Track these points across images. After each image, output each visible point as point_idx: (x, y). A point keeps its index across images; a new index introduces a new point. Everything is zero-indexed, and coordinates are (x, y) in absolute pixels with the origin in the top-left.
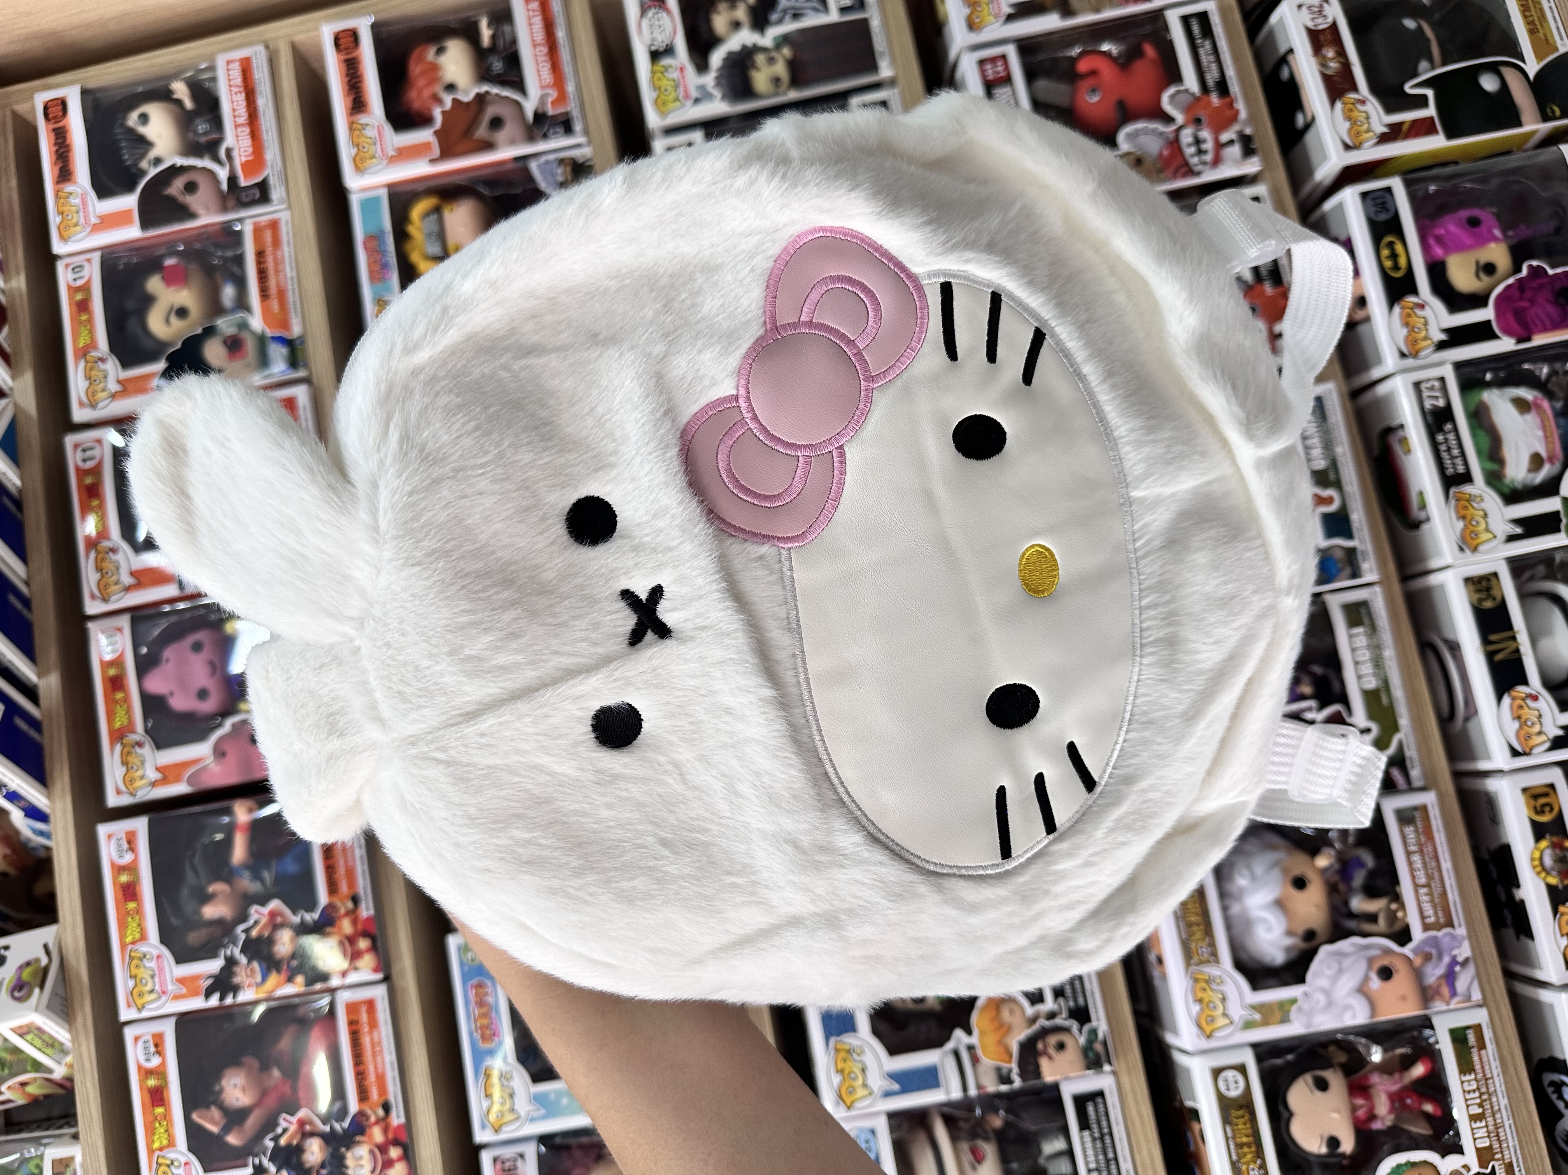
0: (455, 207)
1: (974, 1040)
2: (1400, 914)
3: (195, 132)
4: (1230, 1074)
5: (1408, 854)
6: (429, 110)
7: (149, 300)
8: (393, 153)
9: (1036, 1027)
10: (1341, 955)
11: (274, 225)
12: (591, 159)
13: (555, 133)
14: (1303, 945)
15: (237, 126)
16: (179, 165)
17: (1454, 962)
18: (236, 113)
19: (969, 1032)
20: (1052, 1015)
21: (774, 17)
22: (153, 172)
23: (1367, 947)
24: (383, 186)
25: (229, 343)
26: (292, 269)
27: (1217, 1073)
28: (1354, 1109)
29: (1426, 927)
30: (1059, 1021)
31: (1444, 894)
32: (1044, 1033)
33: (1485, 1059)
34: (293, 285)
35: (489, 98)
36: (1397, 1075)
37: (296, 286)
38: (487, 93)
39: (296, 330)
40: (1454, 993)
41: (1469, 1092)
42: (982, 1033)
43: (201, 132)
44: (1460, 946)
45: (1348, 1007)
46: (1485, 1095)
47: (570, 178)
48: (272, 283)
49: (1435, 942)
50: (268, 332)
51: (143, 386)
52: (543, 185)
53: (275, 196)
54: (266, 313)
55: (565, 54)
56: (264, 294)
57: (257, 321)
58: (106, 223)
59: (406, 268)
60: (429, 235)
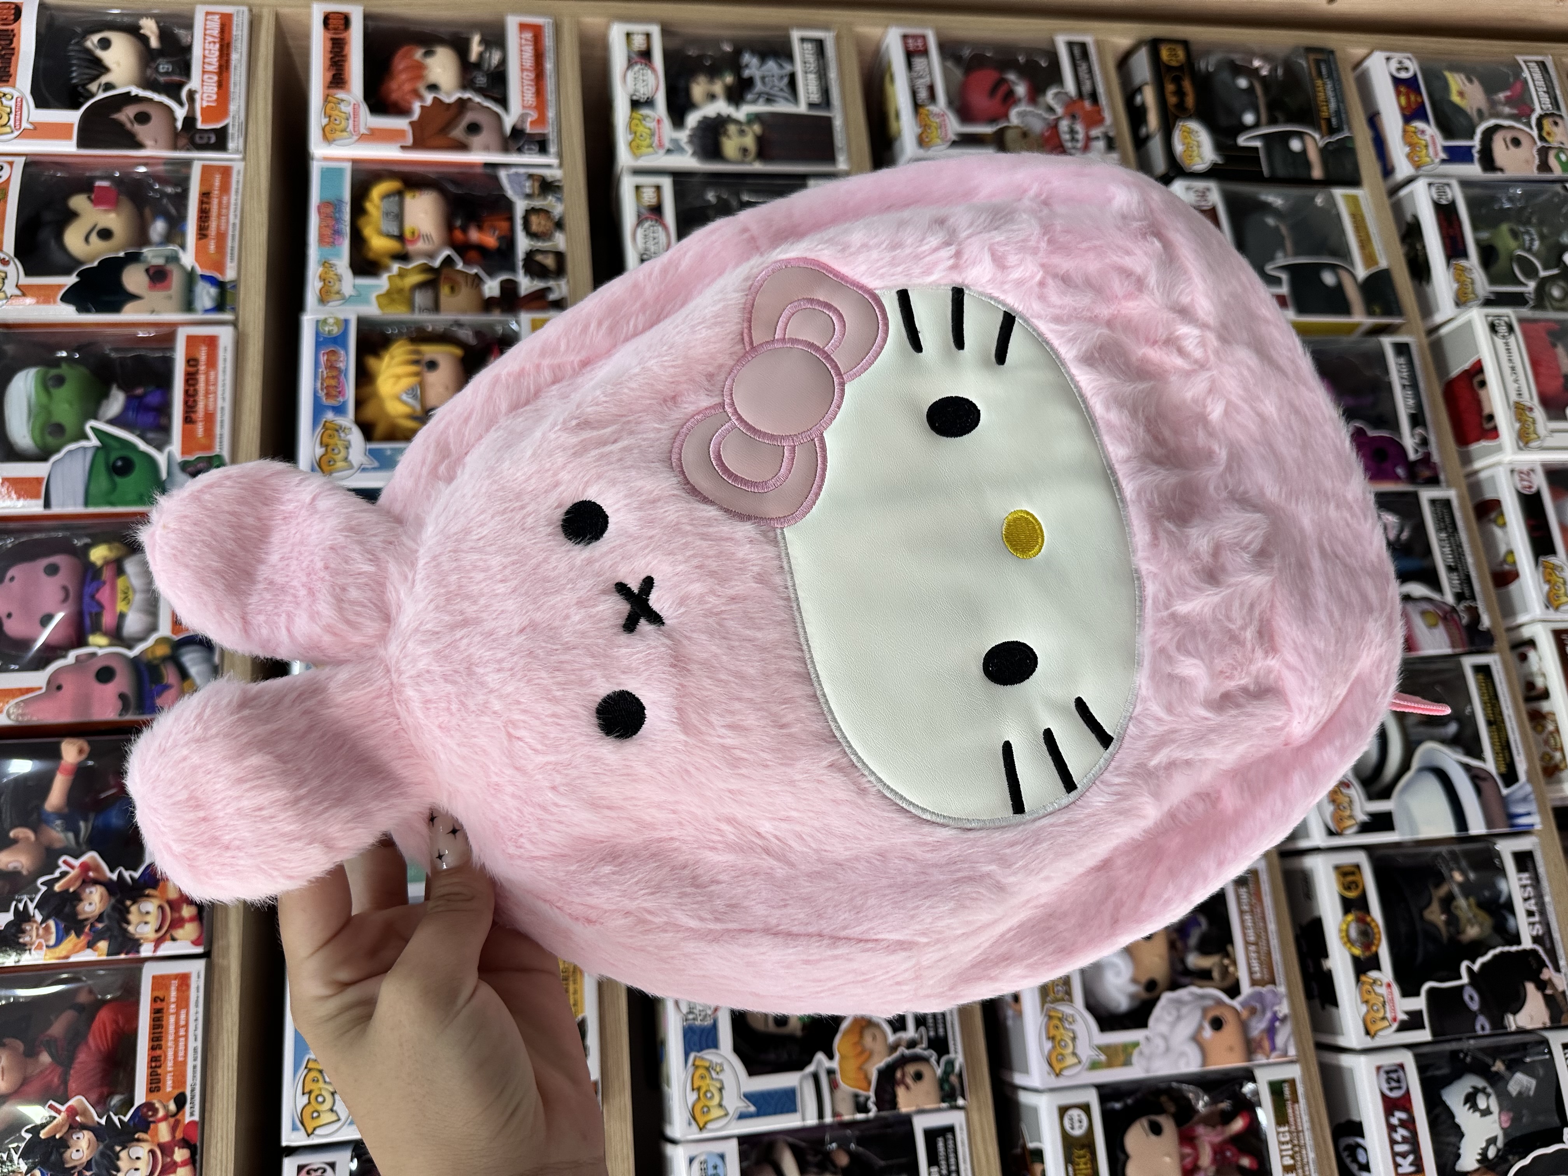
0: (417, 194)
1: (835, 1064)
2: (1231, 969)
3: (157, 69)
4: (1075, 1113)
5: (1242, 913)
6: (410, 103)
7: (72, 216)
8: (366, 132)
9: (897, 1054)
10: (1180, 1002)
11: (226, 172)
12: (559, 181)
13: (529, 149)
14: (1145, 995)
15: (204, 72)
16: (133, 94)
17: (1275, 1018)
18: (207, 60)
19: (831, 1056)
20: (912, 1044)
21: (749, 97)
22: (101, 96)
23: (1202, 997)
24: (347, 160)
25: (151, 272)
26: (236, 216)
27: (1063, 1111)
28: (1183, 1157)
29: (1254, 983)
30: (918, 1050)
31: (1269, 953)
32: (904, 1061)
33: (1297, 1112)
34: (234, 230)
35: (470, 104)
36: (1219, 1128)
37: (237, 233)
38: (469, 99)
39: (230, 274)
40: (1273, 1048)
41: (1283, 1143)
42: (842, 1058)
43: (161, 70)
44: (1280, 1003)
45: (1183, 1054)
46: (1297, 1149)
47: (537, 192)
48: (213, 224)
49: (1259, 997)
50: (199, 271)
51: (44, 295)
52: (510, 193)
53: (231, 145)
54: (200, 252)
55: (550, 84)
56: (202, 232)
57: (188, 259)
58: (39, 131)
59: (358, 240)
60: (387, 214)
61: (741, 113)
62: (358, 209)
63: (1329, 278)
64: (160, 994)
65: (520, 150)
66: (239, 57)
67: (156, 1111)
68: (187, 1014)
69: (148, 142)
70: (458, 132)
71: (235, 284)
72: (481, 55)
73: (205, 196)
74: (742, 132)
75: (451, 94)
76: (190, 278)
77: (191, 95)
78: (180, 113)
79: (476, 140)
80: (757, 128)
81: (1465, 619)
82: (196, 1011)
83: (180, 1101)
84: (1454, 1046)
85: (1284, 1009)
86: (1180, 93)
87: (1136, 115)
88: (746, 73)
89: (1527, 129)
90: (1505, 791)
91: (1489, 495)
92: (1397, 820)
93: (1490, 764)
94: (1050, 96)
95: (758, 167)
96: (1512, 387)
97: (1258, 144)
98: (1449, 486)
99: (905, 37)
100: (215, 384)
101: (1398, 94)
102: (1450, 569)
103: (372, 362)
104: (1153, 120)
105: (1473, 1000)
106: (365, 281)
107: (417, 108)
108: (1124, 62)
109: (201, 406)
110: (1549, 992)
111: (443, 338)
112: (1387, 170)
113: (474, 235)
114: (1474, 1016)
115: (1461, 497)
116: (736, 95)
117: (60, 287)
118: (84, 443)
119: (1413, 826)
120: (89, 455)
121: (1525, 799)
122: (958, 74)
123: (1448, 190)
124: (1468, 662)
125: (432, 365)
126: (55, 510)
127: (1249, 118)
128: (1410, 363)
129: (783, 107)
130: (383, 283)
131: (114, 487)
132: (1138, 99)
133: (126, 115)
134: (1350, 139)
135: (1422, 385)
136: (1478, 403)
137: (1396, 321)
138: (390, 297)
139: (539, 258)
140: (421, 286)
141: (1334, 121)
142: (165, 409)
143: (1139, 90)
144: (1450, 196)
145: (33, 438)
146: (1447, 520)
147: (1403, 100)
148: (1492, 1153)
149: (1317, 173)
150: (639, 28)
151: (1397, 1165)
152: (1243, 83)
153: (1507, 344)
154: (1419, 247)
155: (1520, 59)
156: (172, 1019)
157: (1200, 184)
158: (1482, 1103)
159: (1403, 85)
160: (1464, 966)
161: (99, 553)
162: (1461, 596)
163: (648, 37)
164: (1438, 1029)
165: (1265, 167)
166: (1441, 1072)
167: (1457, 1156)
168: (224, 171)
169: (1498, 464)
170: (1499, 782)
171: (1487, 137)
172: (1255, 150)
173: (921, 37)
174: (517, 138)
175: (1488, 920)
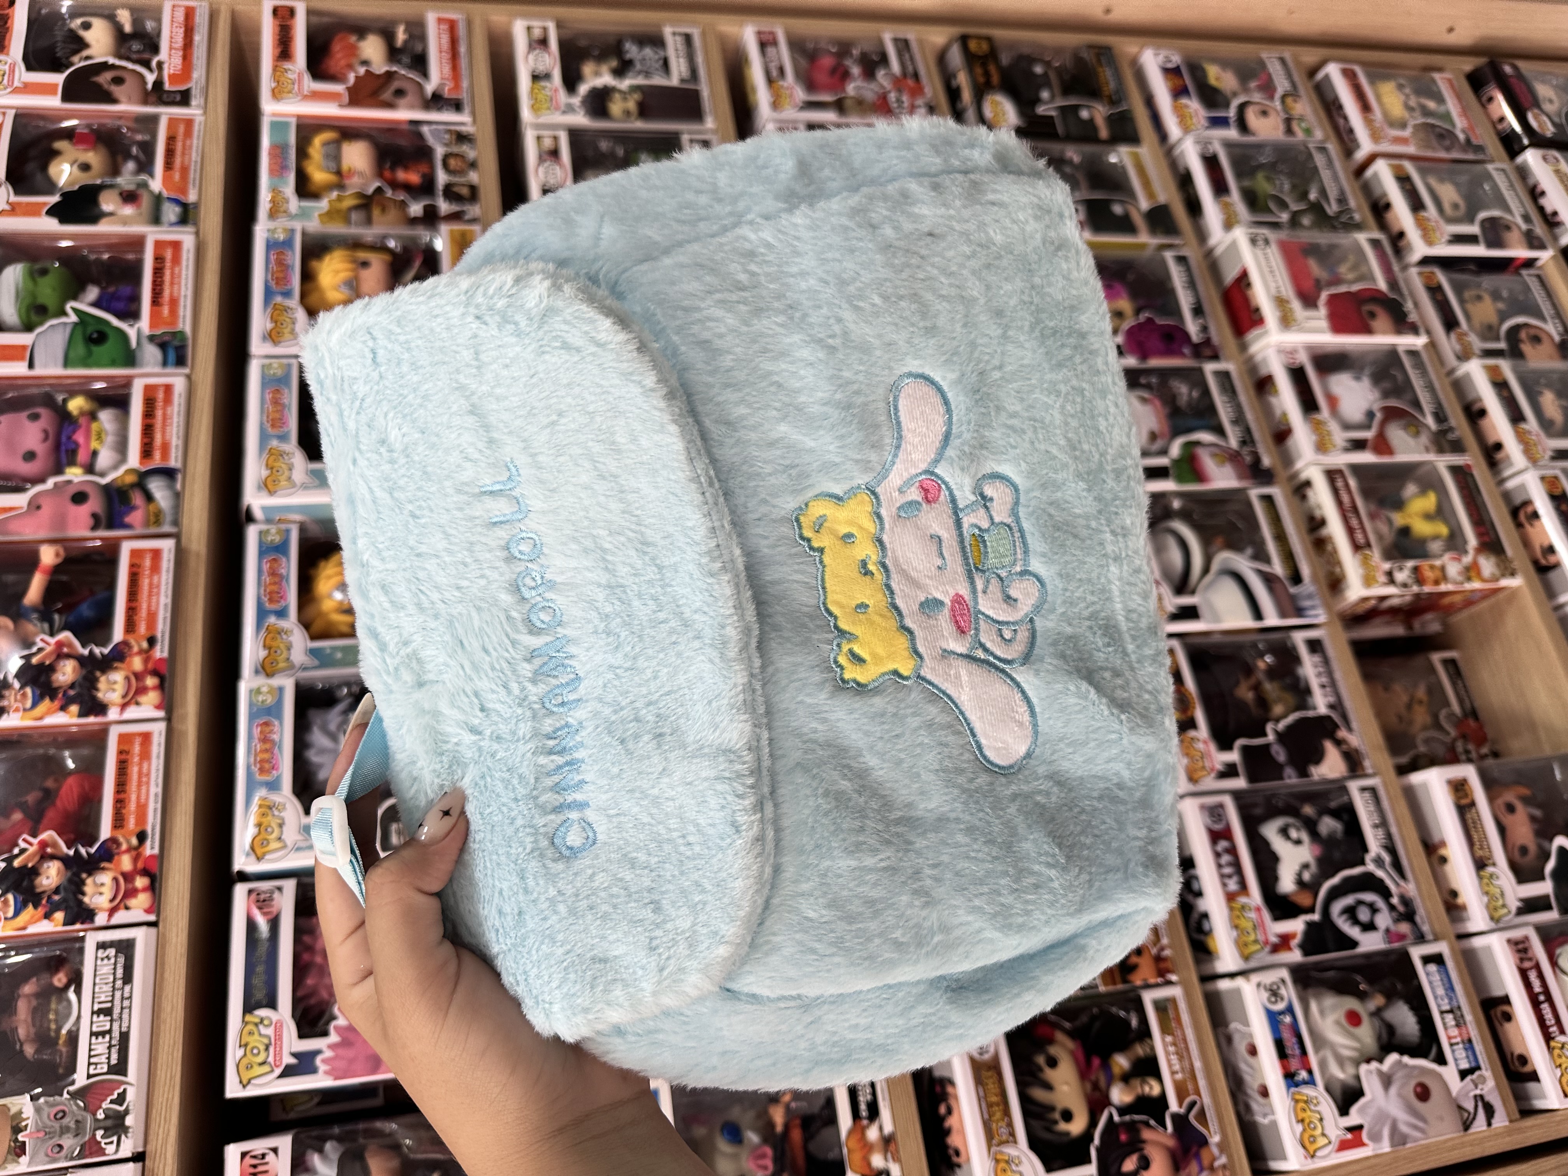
0: (352, 143)
6: (346, 74)
7: (55, 154)
8: (308, 93)
12: (473, 134)
13: (447, 110)
15: (171, 49)
16: (110, 63)
18: (173, 40)
21: (631, 73)
22: (81, 65)
24: (292, 116)
25: (125, 195)
26: (197, 154)
34: (196, 165)
37: (199, 168)
39: (192, 198)
43: (134, 48)
47: (453, 142)
48: (178, 161)
50: (165, 194)
51: (32, 211)
52: (431, 141)
53: (194, 102)
54: (166, 180)
55: (463, 63)
56: (169, 165)
57: (156, 184)
58: (28, 89)
59: (302, 177)
60: (327, 156)
61: (625, 84)
62: (302, 153)
63: (1117, 209)
64: (126, 748)
65: (439, 109)
66: (200, 38)
67: (119, 844)
68: (150, 765)
69: (122, 98)
70: (387, 95)
71: (196, 205)
72: (406, 42)
73: (171, 140)
74: (625, 99)
75: (380, 66)
76: (158, 200)
77: (160, 65)
78: (150, 78)
79: (402, 102)
80: (637, 96)
81: (1248, 459)
82: (157, 764)
83: (142, 837)
86: (987, 74)
87: (953, 94)
88: (628, 56)
89: (1272, 104)
90: (1293, 590)
91: (1263, 372)
92: (1203, 610)
93: (1278, 568)
94: (881, 74)
95: (639, 125)
96: (1273, 285)
97: (1053, 113)
98: (1227, 359)
99: (759, 33)
100: (180, 276)
101: (1166, 77)
102: (1234, 422)
103: (314, 264)
104: (967, 96)
105: (1280, 754)
106: (309, 205)
107: (352, 78)
108: (941, 56)
109: (167, 293)
110: (1344, 747)
112: (1162, 135)
113: (402, 175)
114: (1281, 767)
115: (1240, 372)
116: (620, 72)
117: (45, 204)
118: (64, 320)
119: (1217, 619)
120: (68, 330)
121: (1310, 596)
122: (803, 60)
123: (1211, 147)
124: (1255, 493)
125: (365, 264)
126: (38, 371)
127: (1045, 95)
128: (1189, 270)
129: (658, 80)
130: (324, 204)
131: (90, 354)
132: (953, 82)
133: (104, 78)
134: (1129, 112)
135: (1201, 288)
136: (1246, 301)
137: (1177, 241)
138: (330, 215)
139: (456, 189)
140: (357, 207)
141: (1115, 98)
142: (136, 298)
143: (955, 75)
144: (1212, 151)
145: (20, 316)
146: (1227, 386)
147: (1171, 83)
148: (1306, 876)
149: (1104, 133)
150: (537, 24)
151: (1224, 885)
152: (1038, 69)
153: (1266, 255)
154: (1191, 192)
155: (1264, 55)
156: (135, 769)
158: (1294, 834)
159: (1172, 73)
160: (1269, 728)
161: (76, 405)
162: (1243, 443)
163: (545, 29)
164: (1252, 778)
165: (1060, 129)
166: (1258, 811)
167: (1276, 878)
168: (189, 123)
169: (1268, 346)
170: (1287, 583)
171: (1242, 108)
172: (1051, 117)
173: (772, 33)
174: (436, 101)
175: (1291, 699)
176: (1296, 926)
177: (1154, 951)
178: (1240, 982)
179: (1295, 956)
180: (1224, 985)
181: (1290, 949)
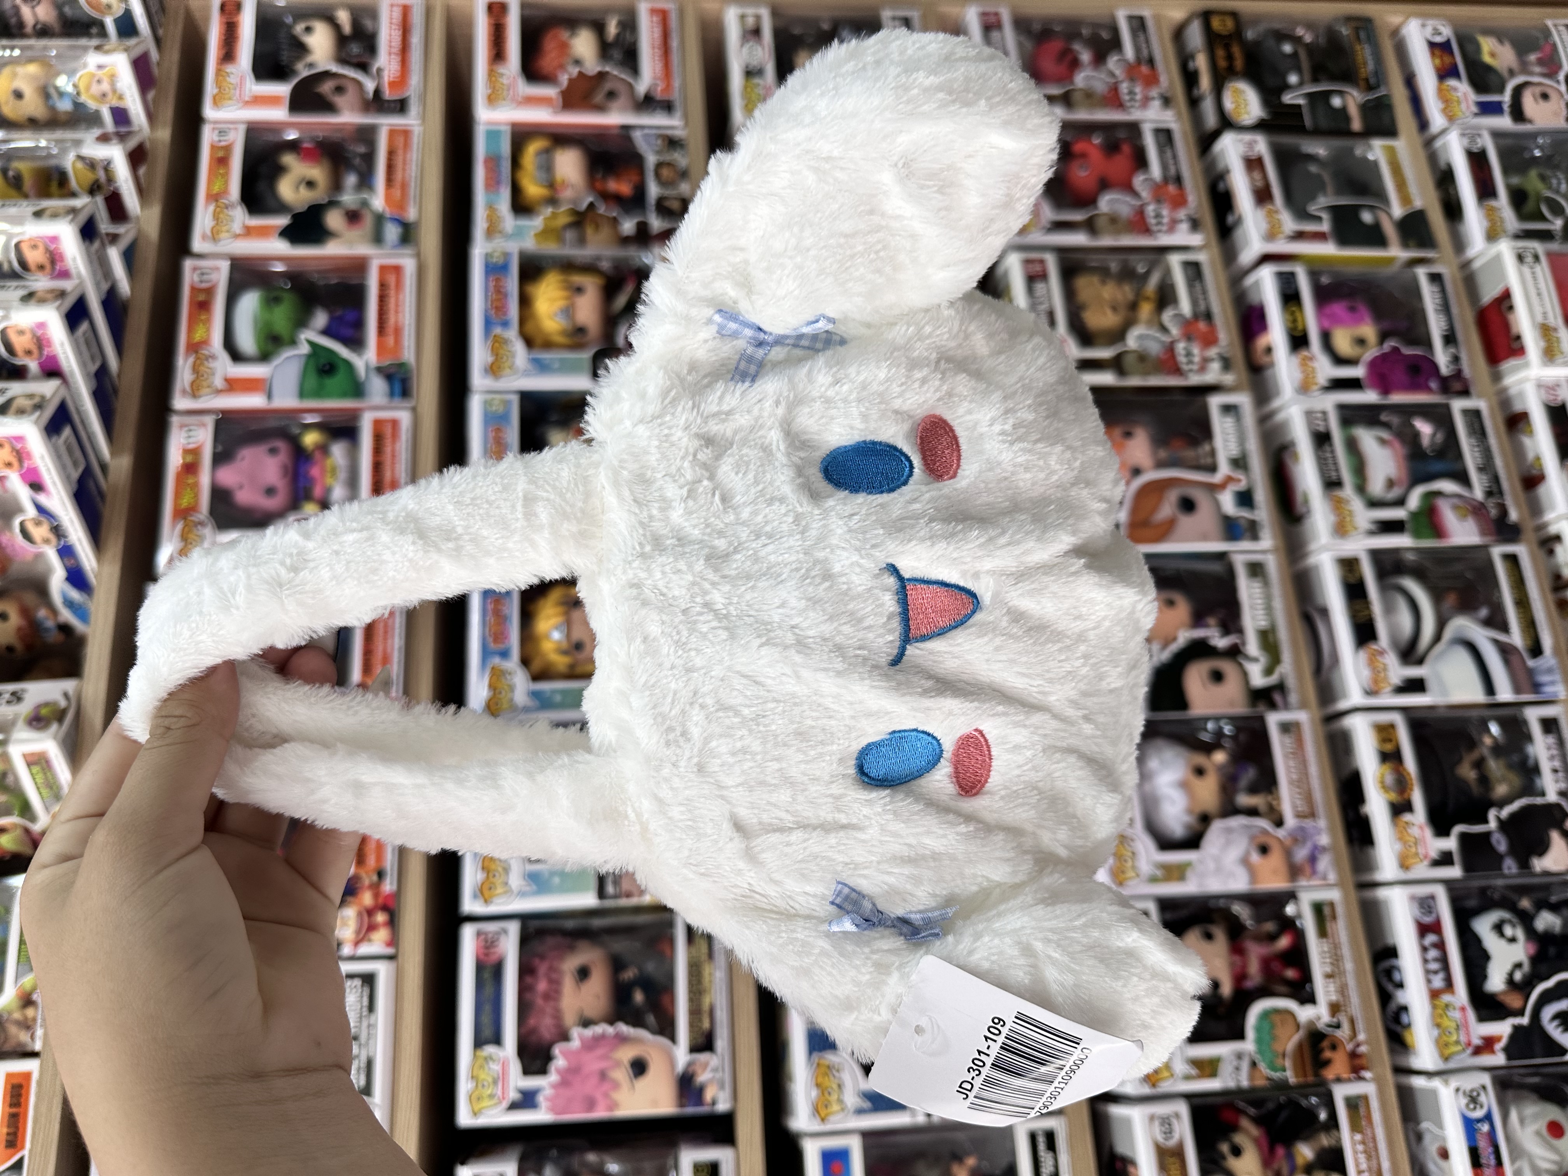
0: (564, 150)
2: (1276, 804)
3: (349, 50)
5: (1285, 756)
6: (558, 75)
7: (282, 169)
8: (522, 98)
10: (1229, 831)
12: (684, 139)
13: (659, 113)
14: (1198, 824)
15: (389, 53)
16: (332, 71)
17: (1316, 848)
18: (391, 45)
22: (306, 72)
23: (1250, 826)
24: (506, 124)
25: (348, 214)
26: (417, 168)
28: (1233, 964)
29: (1296, 816)
31: (1310, 791)
33: (1337, 928)
34: (415, 181)
36: (1266, 944)
37: (418, 183)
39: (412, 216)
40: (1314, 873)
41: (1323, 952)
43: (355, 52)
44: (1319, 834)
45: (1232, 874)
46: (1336, 959)
47: (665, 148)
48: (398, 176)
49: (1302, 829)
50: (387, 212)
51: (264, 233)
52: (643, 149)
53: (411, 111)
54: (388, 198)
55: (675, 59)
56: (389, 181)
57: (378, 203)
58: (257, 101)
59: (516, 191)
60: (540, 167)
62: (516, 164)
63: (1367, 217)
65: (651, 112)
66: (416, 39)
67: (362, 881)
69: (344, 108)
70: (599, 98)
71: (416, 224)
72: (618, 35)
73: (391, 153)
76: (379, 219)
77: (379, 70)
78: (370, 86)
79: (615, 104)
81: (1493, 512)
83: (381, 874)
84: (1483, 883)
85: (1324, 840)
86: (1230, 57)
87: (1190, 78)
89: (1555, 85)
90: (1531, 663)
91: (1518, 407)
92: (1431, 684)
93: (1516, 638)
94: (1112, 62)
96: (1538, 310)
97: (1301, 101)
98: (1479, 396)
99: (984, 15)
100: (403, 303)
101: (1433, 54)
102: (1481, 470)
104: (1205, 82)
105: (1501, 844)
106: (524, 222)
108: (1179, 34)
109: (391, 321)
111: (589, 268)
112: (1423, 123)
114: (1500, 858)
115: (1491, 409)
117: (277, 226)
118: (297, 350)
119: (1444, 692)
120: (303, 360)
121: (1550, 671)
122: (1029, 45)
123: (1479, 140)
124: (1497, 551)
125: (579, 290)
126: (276, 405)
127: (1293, 79)
128: (1443, 291)
130: (537, 223)
131: (322, 385)
132: (1191, 65)
133: (326, 88)
134: (1387, 97)
135: (1455, 310)
136: (1506, 326)
137: (1431, 255)
138: (546, 233)
139: (667, 204)
140: (570, 225)
141: (1372, 81)
142: (361, 323)
143: (1192, 57)
144: (1479, 145)
145: (255, 345)
146: (1476, 426)
147: (1438, 61)
148: (1518, 976)
149: (1356, 125)
150: (750, 11)
151: (1429, 981)
152: (1287, 48)
153: (1533, 273)
154: (1451, 191)
155: (1549, 23)
157: (1247, 137)
158: (1508, 931)
159: (1438, 48)
160: (1492, 814)
161: (310, 439)
162: (1489, 494)
163: (758, 18)
164: (1468, 867)
165: (1308, 121)
166: (1472, 903)
167: (1484, 977)
168: (406, 133)
169: (1526, 380)
170: (1525, 655)
171: (1518, 92)
172: (1299, 106)
173: (996, 14)
174: (648, 103)
175: (1516, 780)
176: (1503, 1029)
177: (1349, 1047)
178: (1436, 1083)
179: (1499, 1059)
180: (1418, 1082)
181: (1492, 1052)
